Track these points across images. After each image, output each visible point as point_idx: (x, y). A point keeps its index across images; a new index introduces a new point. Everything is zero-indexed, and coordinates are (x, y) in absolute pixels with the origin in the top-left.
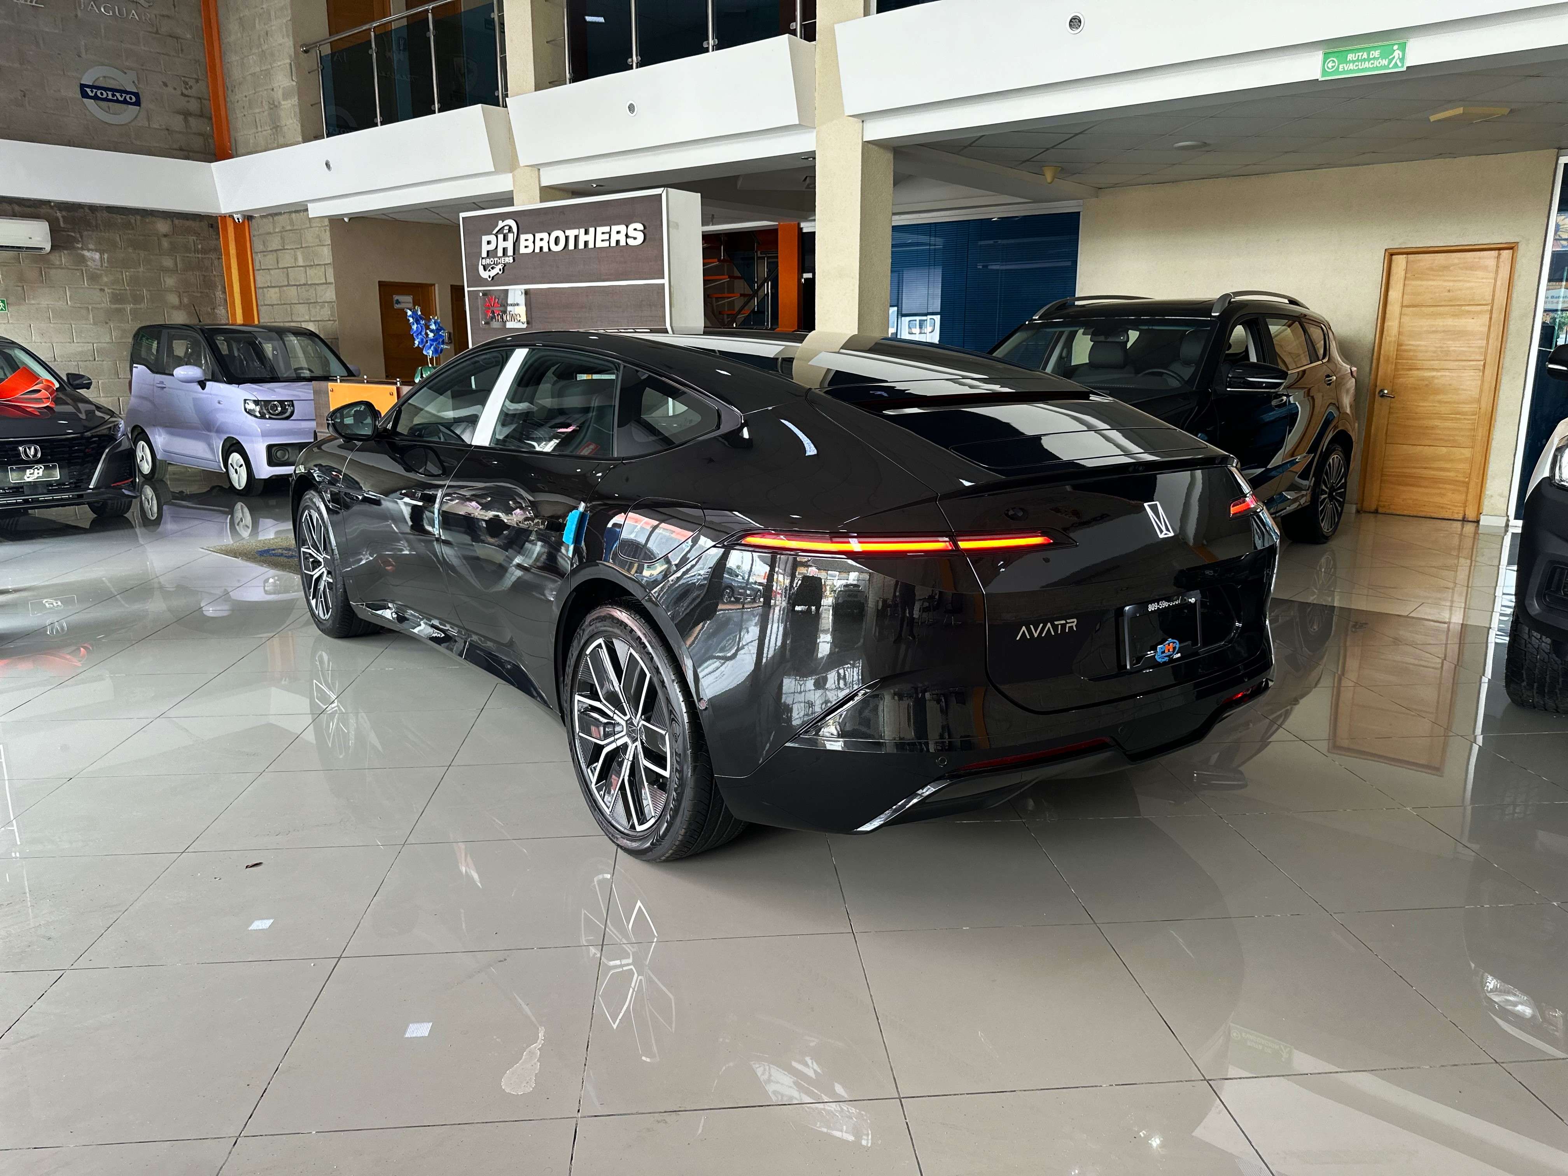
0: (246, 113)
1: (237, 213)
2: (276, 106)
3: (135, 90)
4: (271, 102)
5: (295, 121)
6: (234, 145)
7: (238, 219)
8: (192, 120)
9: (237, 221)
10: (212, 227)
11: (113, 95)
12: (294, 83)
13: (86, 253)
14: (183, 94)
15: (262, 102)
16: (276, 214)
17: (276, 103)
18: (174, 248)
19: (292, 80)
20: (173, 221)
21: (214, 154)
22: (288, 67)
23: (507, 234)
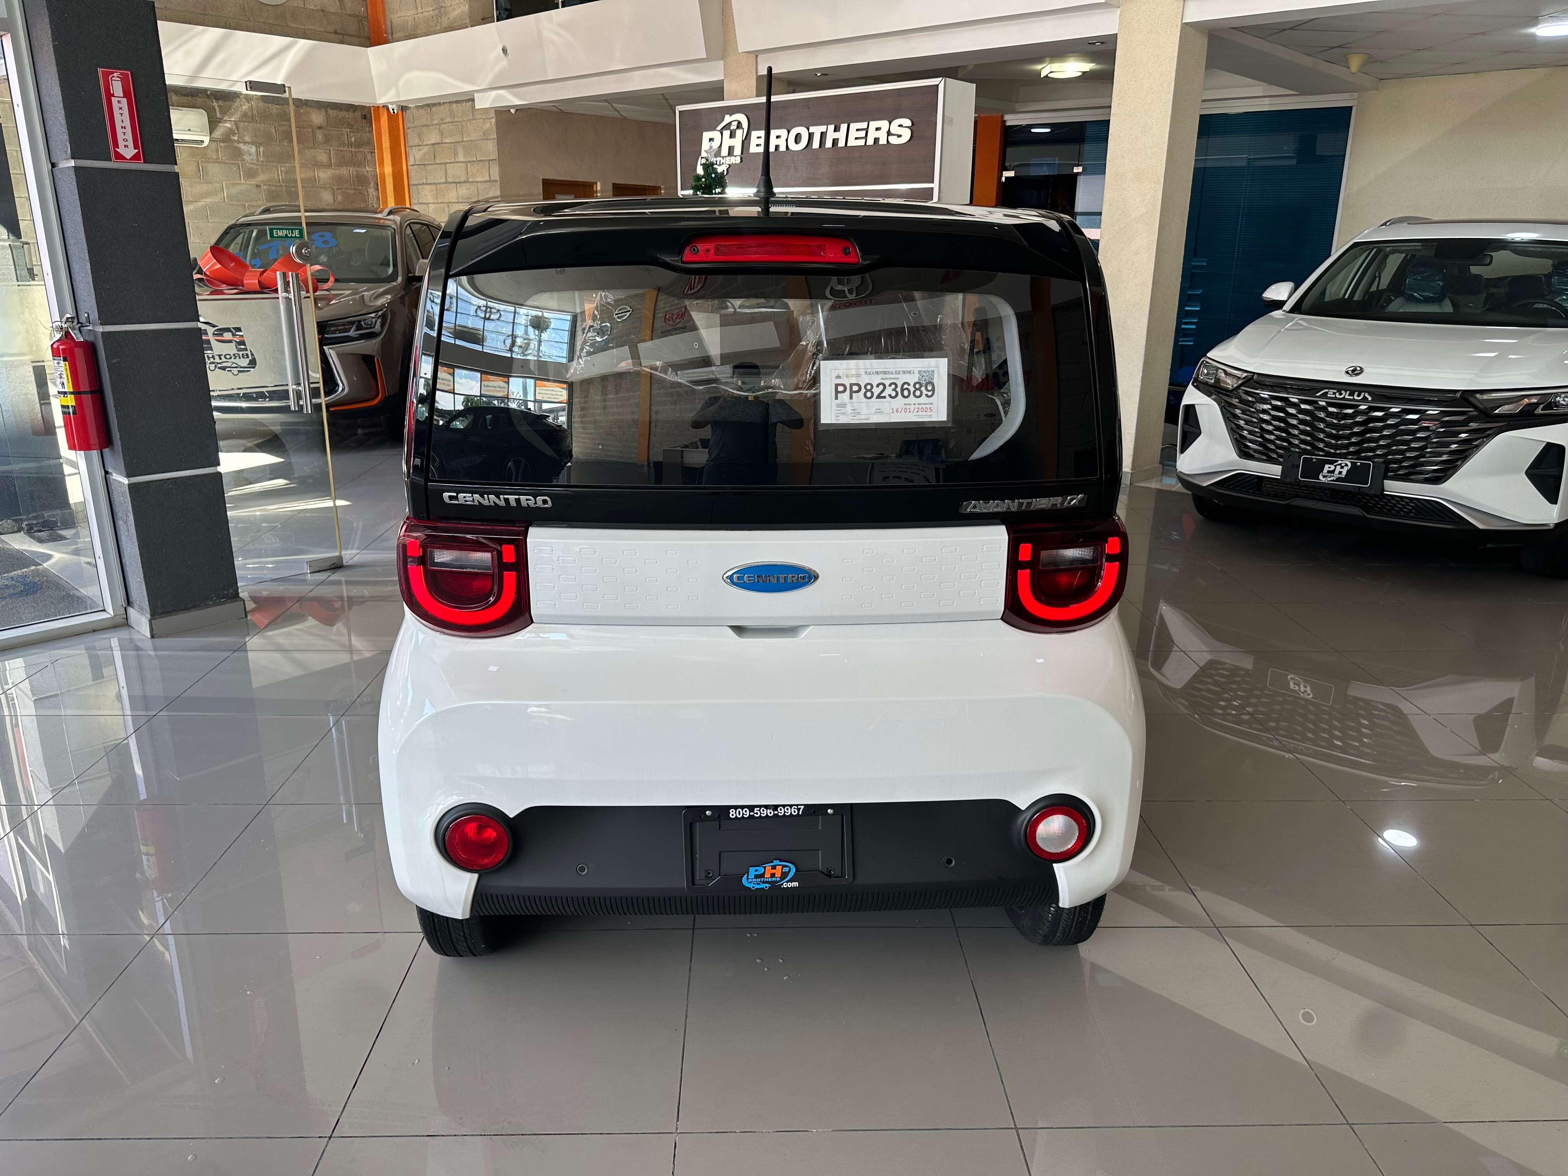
1: (392, 103)
6: (389, 28)
7: (393, 110)
9: (392, 111)
10: (365, 118)
13: (241, 146)
16: (434, 105)
18: (327, 140)
20: (327, 112)
21: (369, 38)
23: (735, 130)
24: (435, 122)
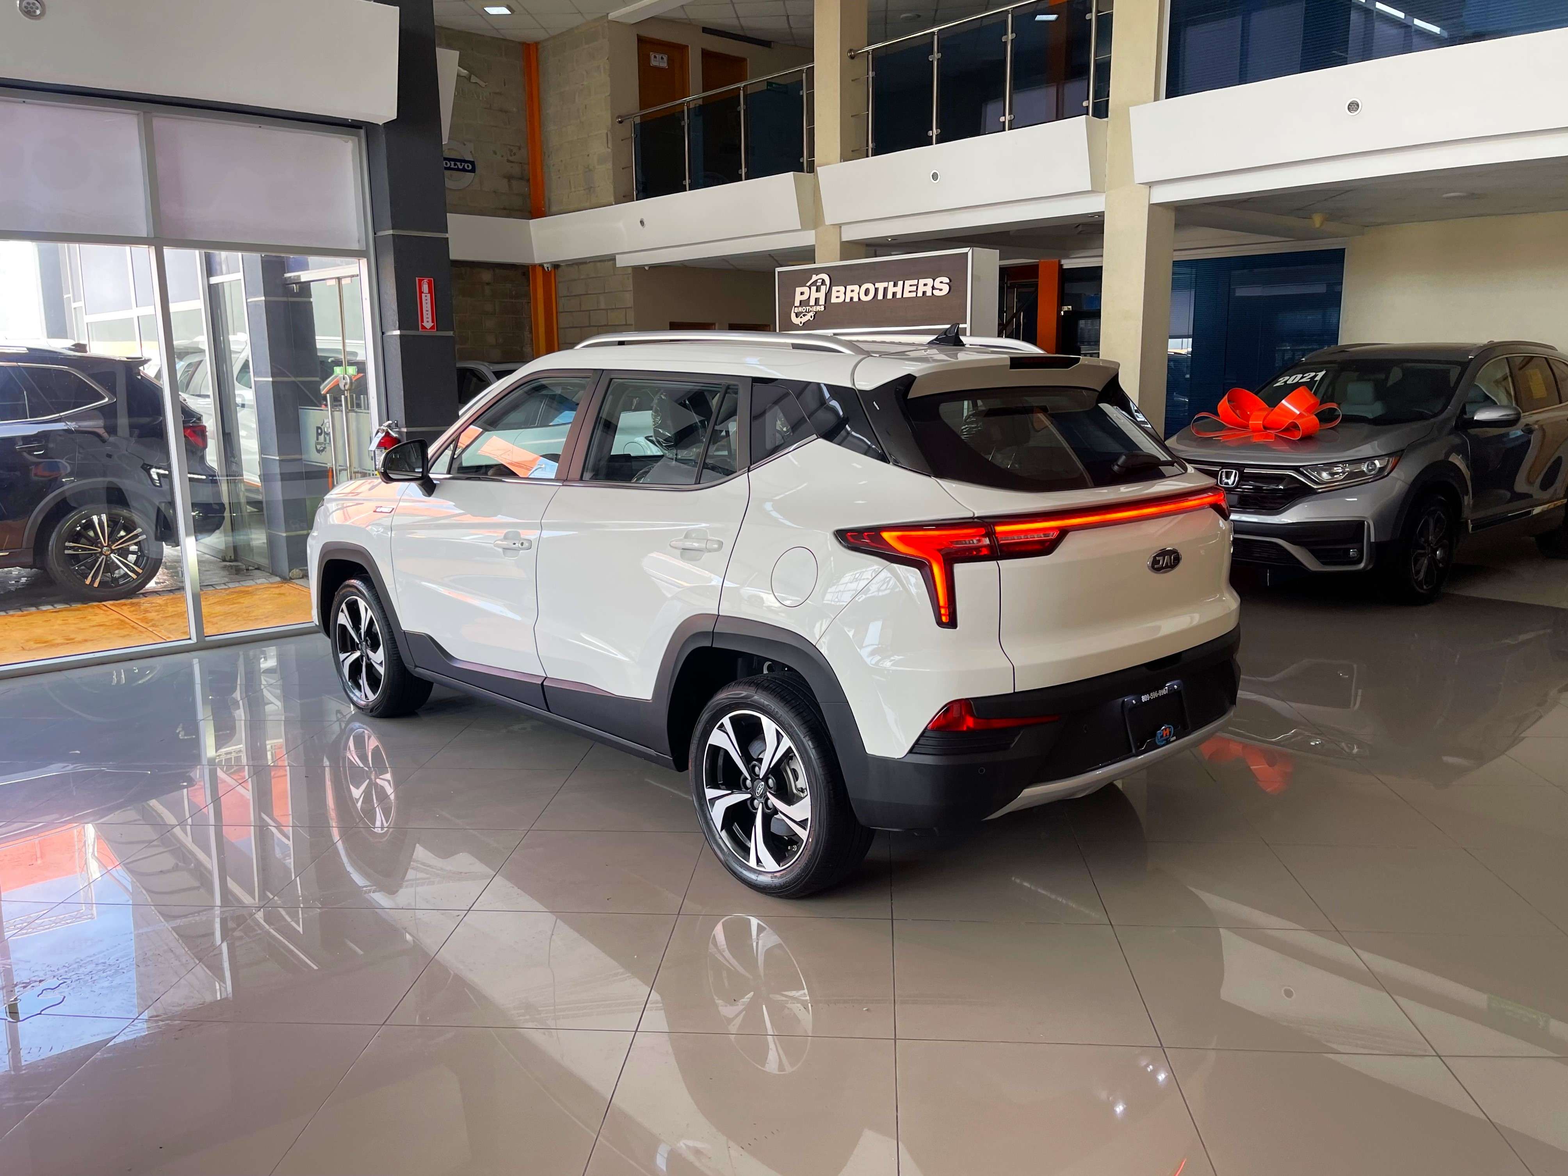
0: (561, 176)
1: (547, 263)
2: (590, 170)
3: (472, 160)
4: (586, 166)
5: (608, 183)
6: (547, 203)
8: (514, 183)
9: (546, 269)
10: (524, 275)
11: (455, 165)
12: (610, 150)
14: (508, 161)
15: (577, 167)
16: (583, 265)
17: (591, 167)
18: (494, 295)
19: (608, 147)
20: (494, 271)
21: (530, 212)
22: (605, 136)
23: (820, 286)
24: (582, 277)
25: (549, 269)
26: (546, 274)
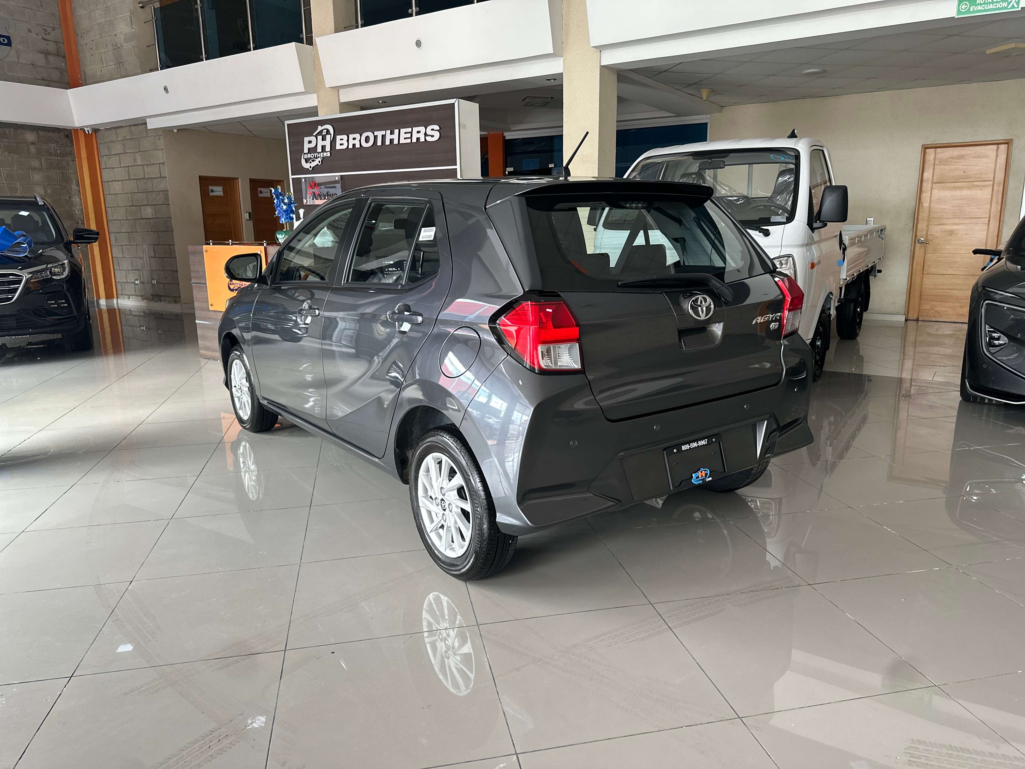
0: (93, 53)
1: (87, 126)
2: (119, 48)
3: (7, 35)
4: (115, 45)
5: (135, 58)
6: (83, 76)
7: (88, 131)
8: (51, 58)
9: (87, 132)
10: (67, 137)
12: (134, 30)
15: (106, 45)
16: (118, 127)
17: (119, 45)
18: (39, 153)
19: (132, 28)
20: (38, 133)
21: (68, 84)
22: (129, 18)
23: (325, 135)
24: (119, 139)
25: (90, 132)
26: (88, 137)
